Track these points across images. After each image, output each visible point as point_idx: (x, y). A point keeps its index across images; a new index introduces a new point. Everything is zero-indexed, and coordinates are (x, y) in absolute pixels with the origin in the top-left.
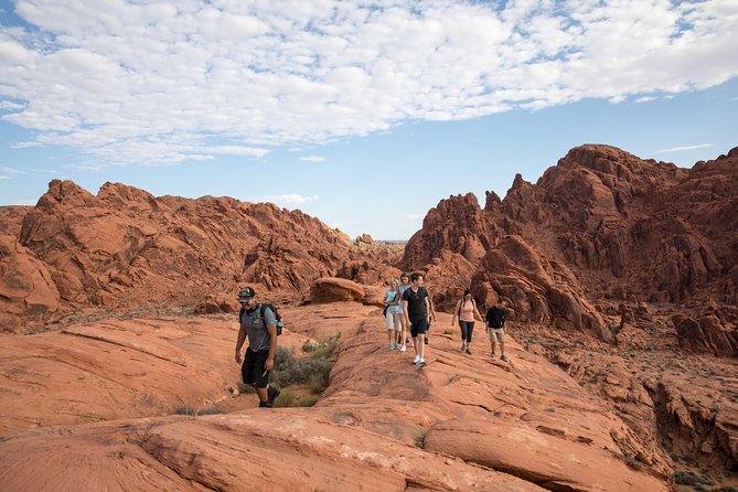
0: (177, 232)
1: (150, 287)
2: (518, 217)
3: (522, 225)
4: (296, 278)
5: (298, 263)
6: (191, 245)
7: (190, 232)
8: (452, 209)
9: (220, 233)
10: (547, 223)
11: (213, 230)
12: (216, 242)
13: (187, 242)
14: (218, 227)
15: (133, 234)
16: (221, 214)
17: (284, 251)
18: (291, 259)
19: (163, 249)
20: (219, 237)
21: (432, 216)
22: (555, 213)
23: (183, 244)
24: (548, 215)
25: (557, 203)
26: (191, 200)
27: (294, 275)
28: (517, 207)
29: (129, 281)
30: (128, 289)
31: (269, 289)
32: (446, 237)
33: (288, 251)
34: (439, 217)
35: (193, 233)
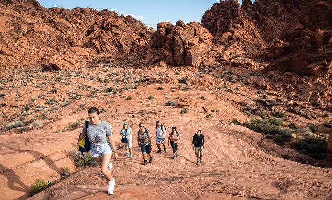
0: (50, 22)
1: (25, 55)
2: (264, 13)
3: (266, 18)
4: (121, 45)
5: (123, 36)
6: (60, 30)
7: (59, 22)
8: (221, 9)
9: (80, 24)
10: (283, 17)
11: (75, 22)
12: (78, 30)
13: (58, 29)
14: (80, 21)
15: (16, 21)
16: (81, 14)
17: (112, 26)
18: (118, 32)
19: (38, 32)
20: (80, 27)
21: (208, 14)
22: (288, 10)
23: (54, 30)
24: (283, 11)
25: (290, 3)
26: (69, 10)
27: (119, 42)
28: (264, 7)
29: (9, 52)
30: (8, 57)
31: (98, 53)
32: (218, 25)
33: (115, 26)
34: (213, 15)
35: (61, 23)
